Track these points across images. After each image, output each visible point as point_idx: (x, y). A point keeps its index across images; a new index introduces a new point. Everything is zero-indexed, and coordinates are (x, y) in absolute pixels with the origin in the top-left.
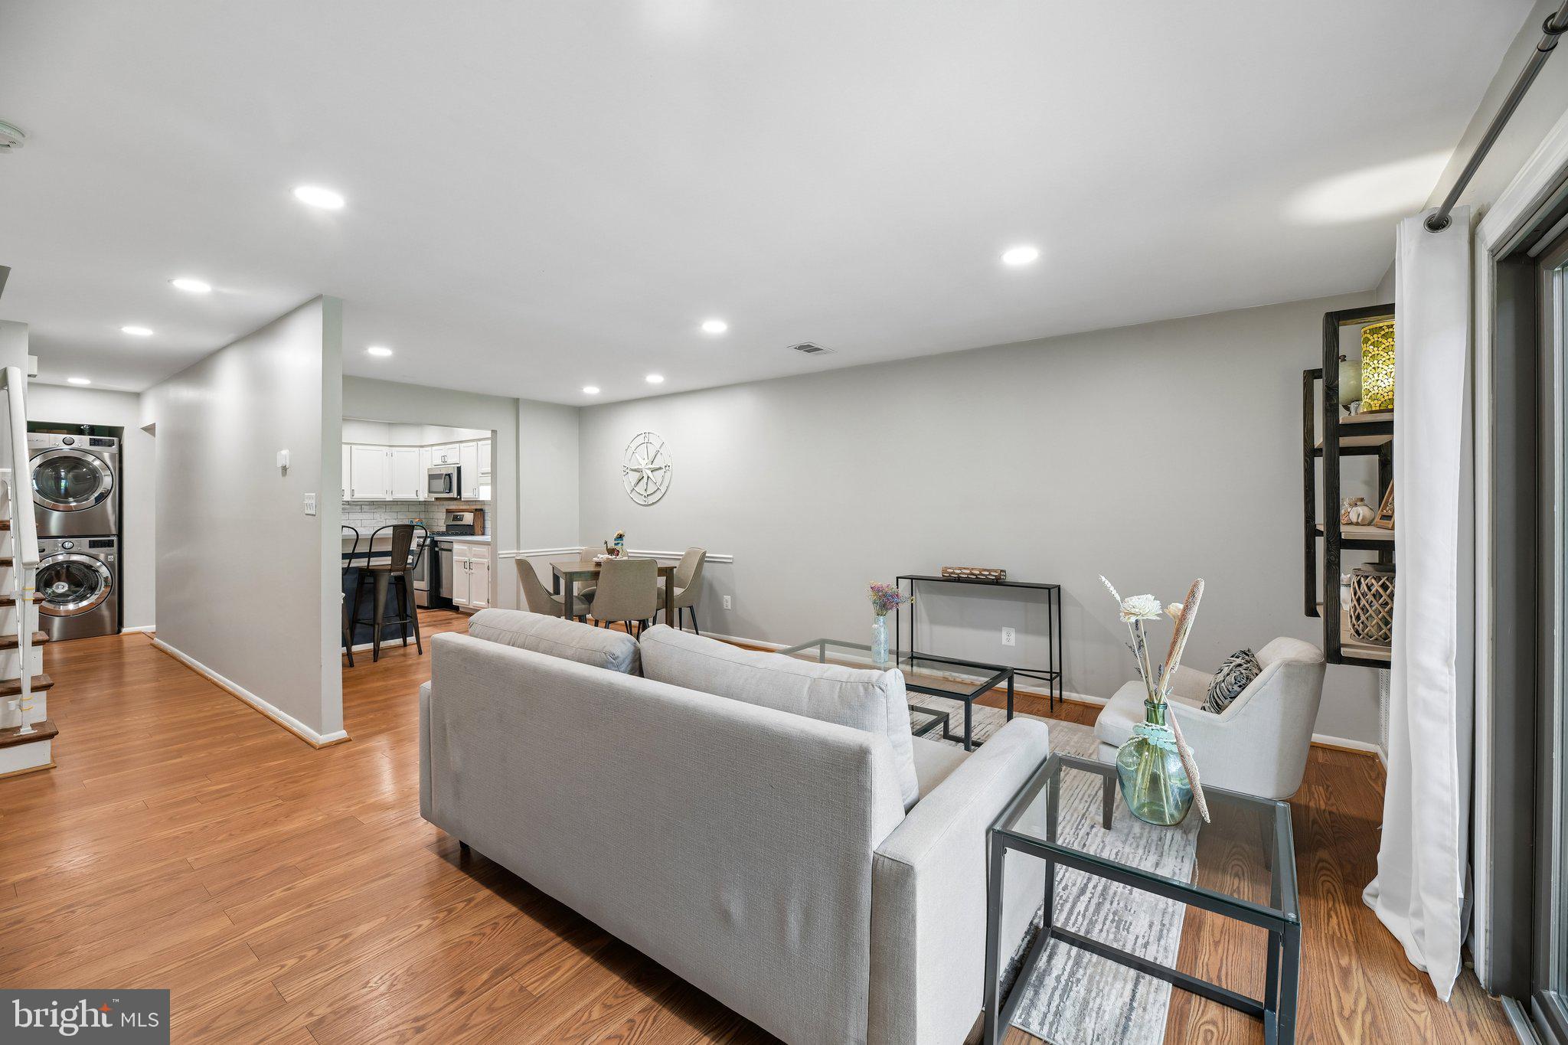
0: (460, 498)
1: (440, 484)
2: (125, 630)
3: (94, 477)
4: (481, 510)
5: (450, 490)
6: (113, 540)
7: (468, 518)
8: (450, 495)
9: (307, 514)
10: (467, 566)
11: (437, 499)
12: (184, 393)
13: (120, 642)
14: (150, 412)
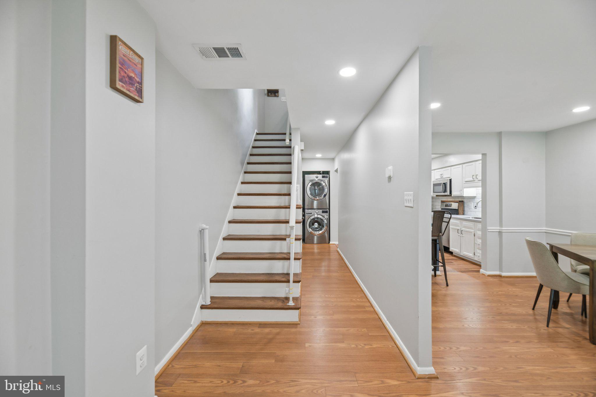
0: (451, 195)
1: (441, 188)
2: (331, 243)
3: (322, 189)
4: (463, 201)
5: (445, 191)
6: (327, 211)
7: (455, 206)
8: (446, 194)
9: (406, 206)
10: (460, 232)
11: (437, 196)
12: (345, 156)
13: (329, 247)
14: (337, 165)
